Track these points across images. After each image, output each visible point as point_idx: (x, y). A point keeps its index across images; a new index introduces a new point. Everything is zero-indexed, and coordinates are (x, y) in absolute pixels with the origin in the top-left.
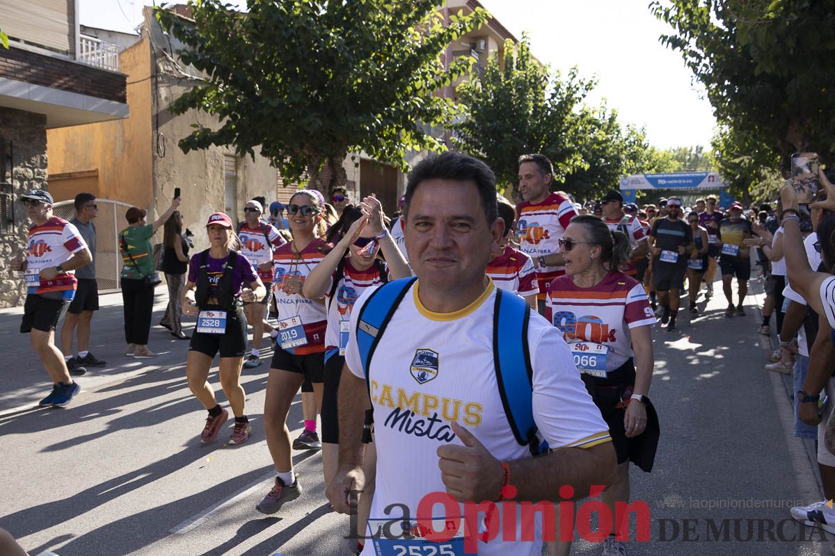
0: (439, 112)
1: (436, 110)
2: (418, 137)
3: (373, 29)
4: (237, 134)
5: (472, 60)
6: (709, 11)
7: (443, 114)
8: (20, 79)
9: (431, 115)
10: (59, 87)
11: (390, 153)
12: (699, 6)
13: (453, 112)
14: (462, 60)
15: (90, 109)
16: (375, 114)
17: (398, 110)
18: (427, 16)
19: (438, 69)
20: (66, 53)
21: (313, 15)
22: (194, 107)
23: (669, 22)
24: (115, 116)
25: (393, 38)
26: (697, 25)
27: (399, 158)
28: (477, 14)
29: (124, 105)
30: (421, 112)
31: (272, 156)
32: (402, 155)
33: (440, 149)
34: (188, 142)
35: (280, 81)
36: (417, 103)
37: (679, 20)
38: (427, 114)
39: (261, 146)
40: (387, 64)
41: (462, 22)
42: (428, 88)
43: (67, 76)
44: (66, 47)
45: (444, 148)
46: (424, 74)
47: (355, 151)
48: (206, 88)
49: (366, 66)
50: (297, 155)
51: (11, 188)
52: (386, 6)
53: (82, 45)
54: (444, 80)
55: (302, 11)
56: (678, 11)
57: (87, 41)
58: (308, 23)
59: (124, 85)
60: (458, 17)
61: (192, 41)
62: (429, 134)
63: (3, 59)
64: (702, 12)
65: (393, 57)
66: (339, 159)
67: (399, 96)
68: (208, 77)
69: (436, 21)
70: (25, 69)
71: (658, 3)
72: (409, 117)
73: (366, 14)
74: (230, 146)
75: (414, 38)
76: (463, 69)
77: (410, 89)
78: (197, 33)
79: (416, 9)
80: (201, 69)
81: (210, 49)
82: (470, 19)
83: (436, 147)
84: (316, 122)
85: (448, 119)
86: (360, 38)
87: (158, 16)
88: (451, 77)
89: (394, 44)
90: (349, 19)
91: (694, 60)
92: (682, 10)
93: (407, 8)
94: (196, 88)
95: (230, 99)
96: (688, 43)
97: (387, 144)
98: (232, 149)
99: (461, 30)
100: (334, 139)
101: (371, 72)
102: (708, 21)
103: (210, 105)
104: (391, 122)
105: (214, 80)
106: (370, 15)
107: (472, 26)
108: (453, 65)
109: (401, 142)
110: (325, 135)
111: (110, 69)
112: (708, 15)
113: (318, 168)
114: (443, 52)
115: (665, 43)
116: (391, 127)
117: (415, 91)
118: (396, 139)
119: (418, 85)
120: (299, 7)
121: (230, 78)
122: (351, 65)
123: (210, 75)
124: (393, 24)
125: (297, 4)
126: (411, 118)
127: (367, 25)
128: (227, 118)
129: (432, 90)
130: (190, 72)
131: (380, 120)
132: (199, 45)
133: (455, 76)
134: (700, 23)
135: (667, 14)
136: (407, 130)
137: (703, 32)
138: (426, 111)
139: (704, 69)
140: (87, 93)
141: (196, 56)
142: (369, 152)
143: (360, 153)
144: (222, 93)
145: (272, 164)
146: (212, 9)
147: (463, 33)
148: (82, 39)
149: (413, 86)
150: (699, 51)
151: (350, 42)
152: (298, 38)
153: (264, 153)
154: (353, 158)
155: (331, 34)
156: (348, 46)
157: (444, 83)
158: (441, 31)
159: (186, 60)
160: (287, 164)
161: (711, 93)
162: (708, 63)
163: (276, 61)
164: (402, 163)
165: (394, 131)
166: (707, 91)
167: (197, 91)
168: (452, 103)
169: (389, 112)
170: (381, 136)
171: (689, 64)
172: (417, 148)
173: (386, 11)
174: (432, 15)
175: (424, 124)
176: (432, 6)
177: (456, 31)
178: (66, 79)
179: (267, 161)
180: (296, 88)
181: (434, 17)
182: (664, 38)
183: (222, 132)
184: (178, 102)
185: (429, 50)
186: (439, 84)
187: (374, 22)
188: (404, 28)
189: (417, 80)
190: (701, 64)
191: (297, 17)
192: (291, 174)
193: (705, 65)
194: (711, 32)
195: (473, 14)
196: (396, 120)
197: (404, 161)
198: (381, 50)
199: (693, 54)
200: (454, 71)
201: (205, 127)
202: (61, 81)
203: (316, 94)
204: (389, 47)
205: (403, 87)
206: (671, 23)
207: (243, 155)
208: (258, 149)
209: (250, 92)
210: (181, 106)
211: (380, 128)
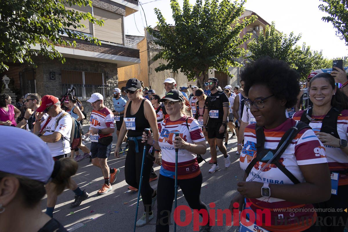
0: (239, 53)
1: (238, 53)
2: (232, 62)
3: (216, 27)
4: (173, 66)
5: (251, 34)
6: (344, 5)
7: (241, 54)
8: (109, 54)
9: (236, 55)
10: (119, 55)
11: (223, 69)
12: (340, 4)
13: (244, 53)
14: (248, 34)
15: (129, 61)
16: (216, 55)
17: (225, 54)
18: (234, 21)
19: (238, 39)
20: (122, 44)
21: (195, 25)
22: (160, 58)
23: (327, 12)
24: (136, 62)
25: (223, 29)
26: (338, 11)
27: (226, 70)
28: (252, 17)
29: (139, 59)
30: (233, 54)
31: (184, 72)
32: (227, 69)
33: (240, 66)
34: (158, 69)
35: (186, 48)
36: (231, 50)
37: (331, 10)
38: (235, 54)
39: (181, 68)
40: (221, 38)
41: (247, 21)
42: (236, 45)
43: (122, 51)
44: (122, 43)
45: (242, 65)
46: (233, 41)
47: (211, 69)
48: (163, 52)
49: (213, 40)
50: (192, 71)
51: (108, 86)
52: (221, 19)
53: (126, 42)
54: (241, 42)
55: (192, 24)
56: (330, 7)
57: (128, 40)
58: (194, 27)
59: (139, 53)
60: (245, 20)
61: (158, 37)
62: (236, 61)
63: (104, 48)
64: (341, 6)
65: (222, 36)
66: (206, 72)
67: (225, 49)
68: (163, 48)
69: (237, 22)
70: (110, 50)
71: (322, 5)
72: (229, 56)
73: (213, 22)
74: (171, 69)
75: (230, 29)
76: (248, 37)
77: (228, 46)
78: (160, 35)
79: (231, 19)
80: (161, 46)
81: (164, 39)
82: (250, 19)
83: (238, 66)
84: (197, 60)
85: (242, 55)
86: (211, 30)
87: (148, 30)
88: (244, 41)
89: (223, 31)
90: (207, 24)
91: (337, 25)
92: (332, 6)
93: (227, 19)
94: (160, 52)
95: (170, 54)
96: (335, 19)
97: (222, 65)
98: (171, 70)
99: (246, 24)
100: (204, 65)
101: (215, 42)
102: (344, 9)
103: (165, 57)
104: (222, 57)
105: (165, 49)
106: (215, 23)
107: (251, 22)
108: (244, 37)
109: (227, 64)
110: (201, 64)
111: (135, 48)
112: (344, 7)
113: (199, 75)
114: (240, 32)
115: (324, 20)
116: (223, 59)
117: (231, 47)
118: (225, 64)
119: (231, 45)
120: (191, 23)
121: (170, 48)
122: (208, 40)
123: (164, 47)
124: (222, 25)
125: (190, 22)
126: (230, 56)
127: (213, 26)
128: (170, 61)
129: (237, 46)
130: (158, 47)
131: (218, 57)
132: (161, 38)
133: (245, 40)
134: (340, 11)
135: (326, 8)
136: (228, 60)
137: (341, 13)
138: (234, 53)
139: (343, 28)
140: (128, 56)
141: (159, 42)
142: (216, 68)
143: (213, 69)
144: (168, 52)
145: (184, 74)
146: (164, 26)
147: (248, 25)
148: (126, 40)
149: (229, 45)
150: (340, 21)
151: (208, 32)
152: (191, 33)
153: (181, 71)
154: (210, 71)
155: (201, 30)
156: (207, 34)
157: (241, 43)
158: (239, 25)
159: (156, 43)
160: (189, 74)
161: (345, 37)
162: (344, 25)
163: (184, 41)
164: (227, 72)
165: (224, 61)
166: (343, 36)
167: (160, 53)
168: (244, 50)
169: (222, 55)
170: (220, 63)
171: (336, 27)
172: (232, 66)
173: (220, 21)
174: (236, 20)
175: (235, 58)
176: (236, 17)
177: (245, 25)
178: (122, 52)
179: (182, 74)
180: (191, 50)
181: (237, 21)
182: (324, 18)
183: (168, 65)
184: (155, 57)
185: (235, 33)
186: (239, 44)
187: (216, 25)
188: (226, 26)
189: (231, 43)
190: (341, 26)
191: (190, 26)
192: (190, 77)
193: (343, 26)
194: (345, 13)
195: (251, 18)
196: (224, 57)
197: (228, 71)
198: (219, 34)
199: (337, 22)
200: (245, 38)
201: (164, 64)
202: (120, 53)
203: (198, 51)
204: (222, 33)
205: (226, 46)
206: (328, 12)
207: (174, 72)
208: (179, 70)
209: (176, 52)
210: (156, 58)
211: (219, 60)
